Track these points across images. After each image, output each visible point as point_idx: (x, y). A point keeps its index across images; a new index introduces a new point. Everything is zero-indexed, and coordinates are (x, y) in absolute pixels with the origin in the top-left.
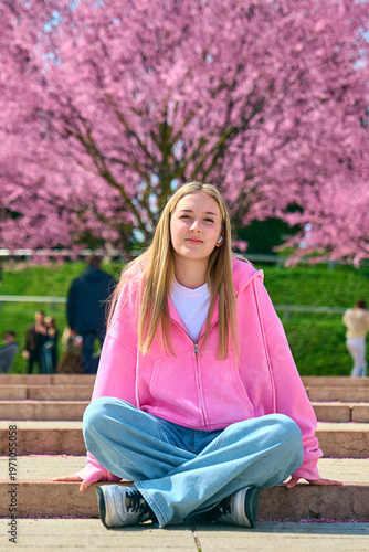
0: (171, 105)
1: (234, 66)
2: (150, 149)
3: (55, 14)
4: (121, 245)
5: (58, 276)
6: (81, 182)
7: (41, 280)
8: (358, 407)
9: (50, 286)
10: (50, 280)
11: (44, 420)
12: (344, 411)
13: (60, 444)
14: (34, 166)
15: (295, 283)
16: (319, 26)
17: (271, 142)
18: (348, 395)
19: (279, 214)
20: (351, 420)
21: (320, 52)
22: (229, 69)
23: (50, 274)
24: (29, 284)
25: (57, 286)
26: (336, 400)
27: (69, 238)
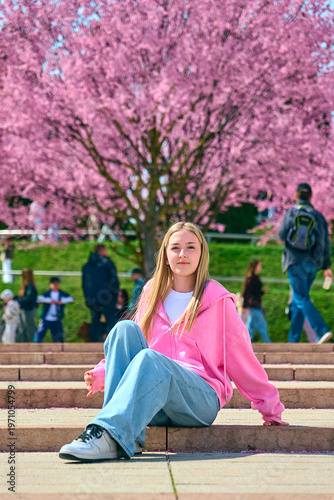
0: (159, 116)
1: (210, 82)
2: (141, 150)
3: (60, 37)
4: (117, 227)
5: (63, 253)
6: (82, 177)
7: (48, 256)
8: (300, 369)
9: (56, 261)
10: (56, 256)
11: (59, 381)
12: (289, 372)
13: (73, 400)
14: (43, 165)
15: (267, 258)
16: (283, 48)
17: (242, 144)
18: (296, 359)
19: (251, 200)
20: (294, 379)
21: (284, 70)
22: (206, 84)
23: (56, 251)
24: (38, 259)
25: (63, 261)
26: (287, 363)
27: (73, 222)
